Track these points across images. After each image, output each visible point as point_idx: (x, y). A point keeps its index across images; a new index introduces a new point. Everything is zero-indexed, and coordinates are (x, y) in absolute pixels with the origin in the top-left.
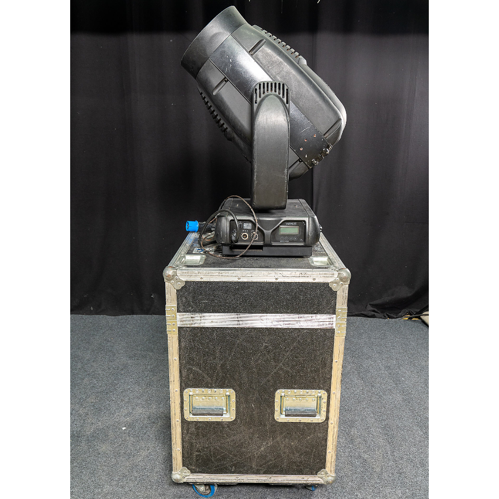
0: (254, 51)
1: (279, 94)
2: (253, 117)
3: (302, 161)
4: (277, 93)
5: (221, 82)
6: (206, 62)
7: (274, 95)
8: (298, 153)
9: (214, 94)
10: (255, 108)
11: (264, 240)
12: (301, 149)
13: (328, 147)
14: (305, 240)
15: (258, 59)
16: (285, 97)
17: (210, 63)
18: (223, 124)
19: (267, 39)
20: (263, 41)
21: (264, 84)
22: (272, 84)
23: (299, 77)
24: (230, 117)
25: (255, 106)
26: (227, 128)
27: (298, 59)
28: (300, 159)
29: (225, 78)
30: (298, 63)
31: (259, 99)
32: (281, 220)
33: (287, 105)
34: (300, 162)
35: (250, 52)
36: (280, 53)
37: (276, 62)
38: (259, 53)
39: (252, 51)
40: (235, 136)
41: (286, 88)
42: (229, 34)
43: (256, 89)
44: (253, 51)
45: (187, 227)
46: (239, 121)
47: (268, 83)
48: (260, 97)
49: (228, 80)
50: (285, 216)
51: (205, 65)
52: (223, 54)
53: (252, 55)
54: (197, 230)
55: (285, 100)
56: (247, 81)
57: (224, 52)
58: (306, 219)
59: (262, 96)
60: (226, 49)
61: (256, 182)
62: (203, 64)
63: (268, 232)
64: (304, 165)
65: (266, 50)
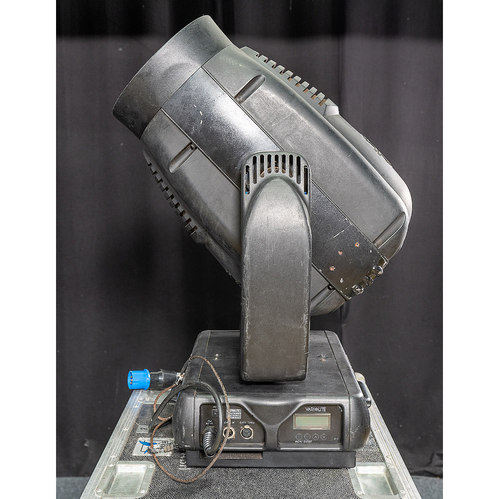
0: (244, 95)
1: (291, 175)
2: (242, 217)
3: (334, 289)
4: (287, 174)
5: (185, 149)
6: (157, 116)
7: (281, 178)
8: (326, 274)
9: (172, 170)
10: (246, 203)
11: (264, 440)
12: (332, 269)
13: (382, 262)
14: (342, 441)
15: (252, 110)
16: (302, 182)
17: (163, 116)
18: (189, 220)
19: (267, 75)
20: (261, 78)
21: (262, 157)
22: (277, 157)
23: (328, 142)
24: (201, 212)
25: (247, 198)
26: (195, 228)
27: (324, 106)
28: (330, 285)
29: (191, 143)
30: (324, 115)
31: (253, 186)
32: (297, 404)
33: (307, 197)
34: (330, 289)
35: (236, 97)
36: (291, 97)
37: (284, 116)
38: (253, 100)
39: (241, 97)
40: (211, 241)
41: (303, 164)
42: (198, 66)
43: (248, 167)
44: (242, 95)
45: (129, 380)
46: (218, 219)
47: (269, 157)
48: (255, 182)
49: (196, 148)
50: (305, 396)
51: (154, 119)
52: (186, 101)
53: (240, 102)
54: (148, 387)
55: (301, 186)
56: (232, 149)
57: (190, 97)
58: (345, 402)
59: (259, 179)
60: (193, 93)
61: (248, 337)
62: (150, 119)
63: (272, 428)
64: (338, 296)
65: (266, 92)
